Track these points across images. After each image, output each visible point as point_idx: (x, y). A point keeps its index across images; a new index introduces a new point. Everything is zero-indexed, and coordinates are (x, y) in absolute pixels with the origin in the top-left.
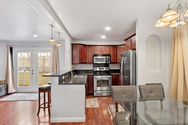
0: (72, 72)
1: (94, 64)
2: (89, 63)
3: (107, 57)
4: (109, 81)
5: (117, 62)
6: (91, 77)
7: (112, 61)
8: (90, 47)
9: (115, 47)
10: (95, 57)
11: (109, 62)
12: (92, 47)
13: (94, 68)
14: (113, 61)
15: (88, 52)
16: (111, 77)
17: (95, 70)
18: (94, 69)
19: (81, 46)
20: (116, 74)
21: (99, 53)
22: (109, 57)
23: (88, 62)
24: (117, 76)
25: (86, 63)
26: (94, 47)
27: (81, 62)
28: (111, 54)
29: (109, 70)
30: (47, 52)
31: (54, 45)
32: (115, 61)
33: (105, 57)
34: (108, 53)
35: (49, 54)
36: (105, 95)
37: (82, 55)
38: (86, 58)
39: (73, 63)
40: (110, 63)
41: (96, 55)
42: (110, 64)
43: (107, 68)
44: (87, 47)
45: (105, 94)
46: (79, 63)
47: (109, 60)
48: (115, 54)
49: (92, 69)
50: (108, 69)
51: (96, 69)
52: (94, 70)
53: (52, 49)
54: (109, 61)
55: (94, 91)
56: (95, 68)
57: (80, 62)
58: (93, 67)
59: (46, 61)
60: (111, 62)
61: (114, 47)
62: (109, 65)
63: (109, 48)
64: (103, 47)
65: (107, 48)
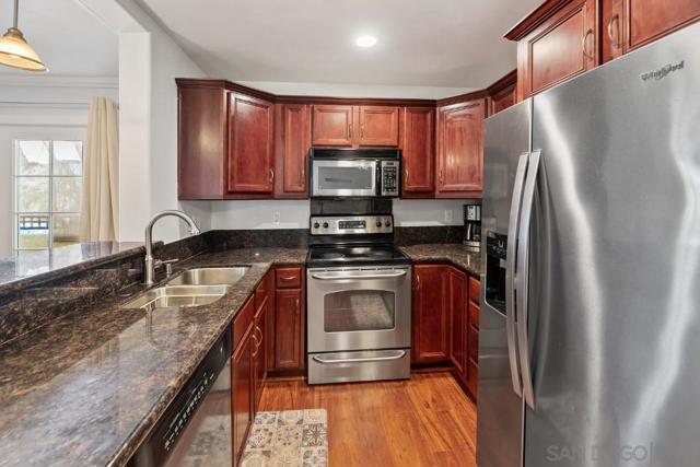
0: (149, 258)
1: (314, 199)
2: (290, 195)
3: (384, 164)
5: (434, 188)
6: (290, 274)
7: (409, 186)
9: (426, 112)
10: (317, 164)
11: (393, 189)
12: (305, 109)
13: (314, 220)
14: (413, 187)
15: (284, 136)
16: (409, 276)
17: (320, 231)
18: (317, 226)
19: (234, 95)
20: (434, 257)
21: (342, 141)
22: (396, 164)
23: (279, 191)
24: (443, 269)
25: (267, 195)
26: (316, 107)
27: (239, 186)
28: (406, 146)
29: (390, 230)
31: (96, 100)
32: (428, 186)
33: (373, 164)
34: (390, 141)
36: (374, 379)
38: (273, 165)
40: (400, 196)
42: (395, 201)
43: (383, 220)
44: (279, 105)
45: (370, 373)
46: (221, 193)
47: (394, 177)
48: (425, 146)
49: (305, 226)
50: (388, 225)
51: (326, 226)
52: (314, 231)
54: (396, 184)
55: (310, 357)
56: (321, 221)
57: (226, 187)
58: (312, 216)
60: (407, 188)
61: (418, 112)
62: (390, 204)
63: (393, 117)
64: (363, 108)
65: (381, 117)
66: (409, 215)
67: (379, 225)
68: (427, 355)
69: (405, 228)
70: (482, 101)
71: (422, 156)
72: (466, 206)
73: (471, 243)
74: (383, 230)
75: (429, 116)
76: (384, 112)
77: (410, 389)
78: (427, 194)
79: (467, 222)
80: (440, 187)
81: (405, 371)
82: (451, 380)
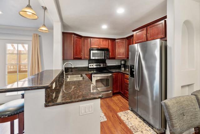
1: (90, 60)
2: (85, 59)
4: (109, 79)
6: (88, 76)
8: (86, 39)
9: (114, 41)
10: (92, 52)
12: (89, 39)
13: (89, 65)
15: (84, 45)
16: (112, 75)
19: (75, 36)
20: (117, 71)
21: (97, 47)
23: (83, 58)
24: (118, 74)
25: (80, 59)
26: (91, 39)
27: (76, 57)
28: (110, 48)
29: (106, 66)
30: (23, 43)
31: (34, 34)
34: (107, 47)
35: (26, 46)
37: (76, 48)
38: (82, 52)
39: (65, 58)
40: (109, 59)
41: (93, 50)
44: (83, 38)
46: (73, 58)
47: (108, 55)
49: (87, 66)
51: (92, 66)
52: (90, 67)
53: (31, 38)
54: (108, 56)
56: (91, 64)
58: (89, 63)
59: (22, 56)
60: (110, 57)
61: (112, 41)
63: (107, 42)
64: (101, 40)
65: (105, 42)
66: (110, 63)
67: (104, 65)
68: (115, 91)
69: (109, 66)
70: (125, 40)
71: (113, 50)
72: (121, 61)
73: (122, 69)
74: (104, 66)
75: (114, 42)
76: (105, 41)
77: (113, 98)
78: (114, 58)
79: (121, 64)
80: (116, 57)
81: (111, 95)
82: (120, 96)
